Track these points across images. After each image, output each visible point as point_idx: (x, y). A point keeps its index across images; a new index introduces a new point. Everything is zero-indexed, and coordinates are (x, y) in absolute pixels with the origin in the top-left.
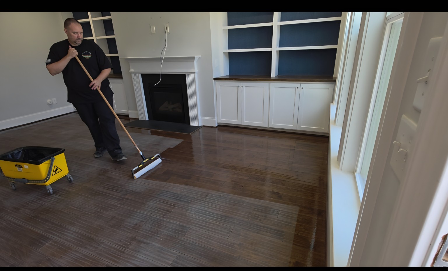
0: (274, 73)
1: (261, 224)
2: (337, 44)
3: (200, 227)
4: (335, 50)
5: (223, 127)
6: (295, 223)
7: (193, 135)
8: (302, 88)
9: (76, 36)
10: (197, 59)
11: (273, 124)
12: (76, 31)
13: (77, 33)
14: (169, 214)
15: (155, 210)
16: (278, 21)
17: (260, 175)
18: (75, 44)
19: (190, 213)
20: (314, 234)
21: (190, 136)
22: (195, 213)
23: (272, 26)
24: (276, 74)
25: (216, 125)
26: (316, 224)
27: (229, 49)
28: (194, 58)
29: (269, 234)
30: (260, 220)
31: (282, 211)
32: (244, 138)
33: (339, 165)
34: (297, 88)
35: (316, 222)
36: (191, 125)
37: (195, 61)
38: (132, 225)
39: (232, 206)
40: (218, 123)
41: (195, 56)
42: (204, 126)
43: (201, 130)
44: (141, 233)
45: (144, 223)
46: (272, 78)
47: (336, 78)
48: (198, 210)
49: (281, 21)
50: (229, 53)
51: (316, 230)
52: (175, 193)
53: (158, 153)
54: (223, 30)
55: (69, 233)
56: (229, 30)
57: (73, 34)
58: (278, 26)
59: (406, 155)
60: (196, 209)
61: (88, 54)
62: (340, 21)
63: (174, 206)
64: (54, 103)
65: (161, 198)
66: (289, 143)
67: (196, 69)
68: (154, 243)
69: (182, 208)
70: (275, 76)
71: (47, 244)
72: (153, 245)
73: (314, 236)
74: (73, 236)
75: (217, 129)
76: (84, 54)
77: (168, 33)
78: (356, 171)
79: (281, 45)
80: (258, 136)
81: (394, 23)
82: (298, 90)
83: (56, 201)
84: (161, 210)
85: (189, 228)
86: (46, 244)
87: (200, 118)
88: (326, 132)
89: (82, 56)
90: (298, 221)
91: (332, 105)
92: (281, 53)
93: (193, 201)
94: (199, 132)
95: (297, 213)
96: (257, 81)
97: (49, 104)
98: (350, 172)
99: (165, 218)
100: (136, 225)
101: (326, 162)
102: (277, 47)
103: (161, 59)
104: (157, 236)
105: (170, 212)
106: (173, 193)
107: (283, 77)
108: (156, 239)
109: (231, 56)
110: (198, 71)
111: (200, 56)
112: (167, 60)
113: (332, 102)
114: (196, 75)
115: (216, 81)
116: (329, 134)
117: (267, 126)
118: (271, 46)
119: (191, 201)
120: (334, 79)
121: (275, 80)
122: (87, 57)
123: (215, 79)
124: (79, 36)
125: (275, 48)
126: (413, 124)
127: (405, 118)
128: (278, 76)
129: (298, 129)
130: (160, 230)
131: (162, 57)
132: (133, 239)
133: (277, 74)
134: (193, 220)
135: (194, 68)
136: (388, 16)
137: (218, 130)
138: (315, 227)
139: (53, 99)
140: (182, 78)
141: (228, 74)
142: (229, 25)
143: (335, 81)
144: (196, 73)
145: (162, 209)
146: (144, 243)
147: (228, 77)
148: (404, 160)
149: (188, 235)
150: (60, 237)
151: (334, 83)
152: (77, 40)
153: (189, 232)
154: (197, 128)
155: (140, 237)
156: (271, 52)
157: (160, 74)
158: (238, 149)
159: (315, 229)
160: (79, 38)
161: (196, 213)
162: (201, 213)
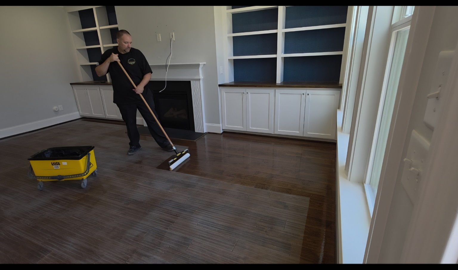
0: (279, 79)
1: (267, 236)
2: (342, 50)
3: (203, 239)
4: (341, 56)
5: (227, 134)
6: (303, 235)
7: (198, 142)
8: (308, 94)
9: (126, 45)
10: (202, 66)
11: (279, 130)
12: (127, 41)
13: (128, 42)
14: (171, 224)
15: (157, 221)
16: (283, 28)
17: (266, 184)
18: (124, 52)
19: (193, 224)
20: (323, 247)
21: (195, 143)
22: (198, 224)
23: (276, 34)
24: (281, 81)
25: (222, 132)
26: (324, 237)
27: (234, 55)
28: (199, 65)
29: (275, 247)
30: (266, 232)
31: (289, 222)
32: (249, 145)
33: (347, 175)
34: (302, 95)
35: (325, 235)
36: (196, 131)
37: (200, 69)
38: (134, 237)
39: (237, 216)
40: (223, 130)
41: (200, 63)
42: (209, 133)
43: (205, 137)
44: (143, 245)
45: (146, 234)
46: (277, 85)
47: (342, 84)
48: (201, 220)
49: (286, 28)
50: (234, 60)
51: (325, 244)
52: (178, 203)
53: (187, 148)
54: (228, 37)
55: (69, 245)
56: (234, 37)
57: (124, 44)
58: (283, 33)
59: (418, 175)
60: (200, 220)
61: (132, 61)
62: (345, 28)
63: (178, 216)
64: (60, 110)
65: (164, 207)
66: (296, 150)
67: (201, 77)
68: (155, 256)
69: (186, 218)
70: (280, 83)
71: (46, 257)
72: (155, 258)
73: (322, 250)
74: (72, 248)
75: (222, 135)
76: (129, 61)
77: (173, 40)
78: (365, 182)
79: (286, 52)
80: (263, 143)
81: (399, 31)
82: (303, 96)
83: (57, 210)
84: (163, 221)
85: (192, 240)
86: (44, 256)
87: (205, 124)
88: (333, 138)
89: (128, 63)
90: (305, 233)
91: (338, 112)
92: (286, 59)
93: (196, 211)
94: (204, 139)
95: (305, 224)
96: (262, 87)
97: (55, 111)
98: (359, 182)
99: (167, 229)
100: (137, 236)
101: (334, 171)
102: (282, 53)
103: (166, 66)
104: (159, 249)
105: (173, 222)
106: (176, 202)
107: (288, 83)
108: (158, 251)
109: (236, 63)
110: (203, 78)
111: (205, 63)
112: (172, 67)
113: (339, 108)
114: (201, 82)
115: (222, 88)
116: (336, 141)
117: (272, 133)
118: (275, 53)
119: (195, 211)
120: (340, 85)
121: (280, 86)
122: (132, 63)
123: (220, 86)
124: (129, 45)
125: (280, 55)
126: (426, 143)
127: (415, 134)
128: (283, 83)
129: (304, 136)
130: (162, 242)
131: (167, 64)
132: (134, 251)
133: (283, 81)
134: (196, 231)
135: (199, 75)
136: (393, 24)
137: (224, 136)
138: (324, 239)
139: (59, 106)
140: (187, 84)
141: (233, 80)
142: (234, 32)
143: (341, 87)
144: (201, 80)
145: (165, 220)
146: (145, 256)
147: (233, 84)
148: (417, 180)
149: (191, 248)
150: (59, 249)
151: (340, 89)
152: (127, 48)
153: (192, 244)
154: (202, 134)
155: (142, 249)
156: (276, 58)
157: (165, 81)
158: (243, 156)
159: (324, 242)
160: (129, 47)
161: (200, 224)
162: (204, 224)
